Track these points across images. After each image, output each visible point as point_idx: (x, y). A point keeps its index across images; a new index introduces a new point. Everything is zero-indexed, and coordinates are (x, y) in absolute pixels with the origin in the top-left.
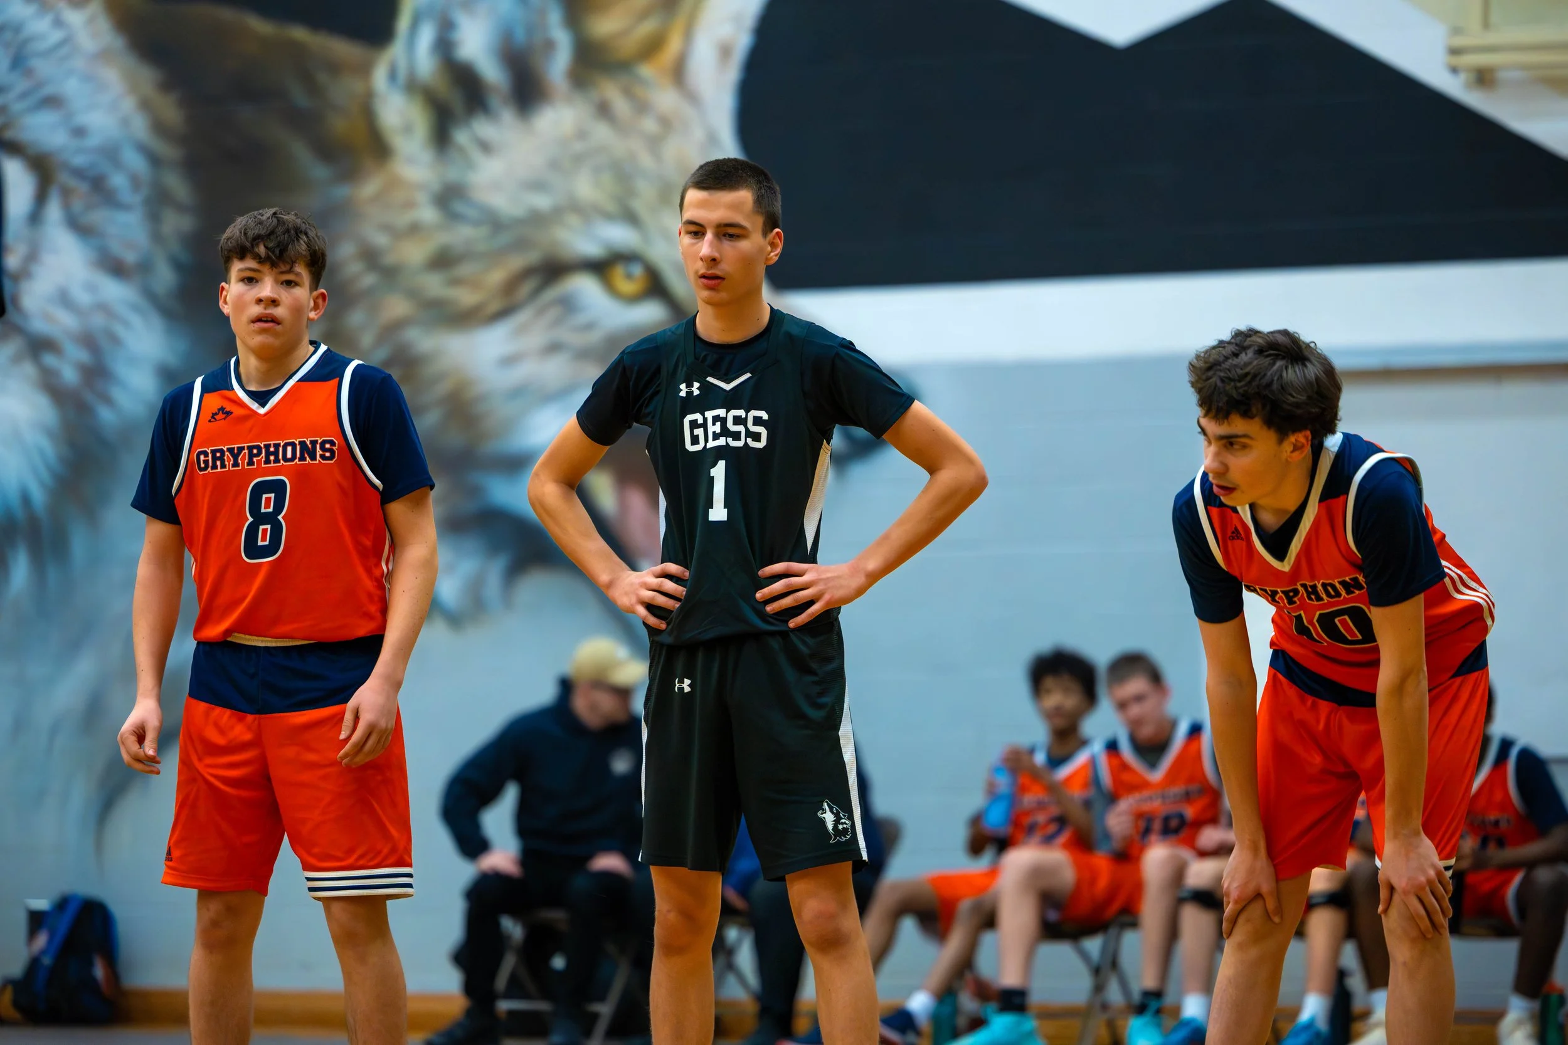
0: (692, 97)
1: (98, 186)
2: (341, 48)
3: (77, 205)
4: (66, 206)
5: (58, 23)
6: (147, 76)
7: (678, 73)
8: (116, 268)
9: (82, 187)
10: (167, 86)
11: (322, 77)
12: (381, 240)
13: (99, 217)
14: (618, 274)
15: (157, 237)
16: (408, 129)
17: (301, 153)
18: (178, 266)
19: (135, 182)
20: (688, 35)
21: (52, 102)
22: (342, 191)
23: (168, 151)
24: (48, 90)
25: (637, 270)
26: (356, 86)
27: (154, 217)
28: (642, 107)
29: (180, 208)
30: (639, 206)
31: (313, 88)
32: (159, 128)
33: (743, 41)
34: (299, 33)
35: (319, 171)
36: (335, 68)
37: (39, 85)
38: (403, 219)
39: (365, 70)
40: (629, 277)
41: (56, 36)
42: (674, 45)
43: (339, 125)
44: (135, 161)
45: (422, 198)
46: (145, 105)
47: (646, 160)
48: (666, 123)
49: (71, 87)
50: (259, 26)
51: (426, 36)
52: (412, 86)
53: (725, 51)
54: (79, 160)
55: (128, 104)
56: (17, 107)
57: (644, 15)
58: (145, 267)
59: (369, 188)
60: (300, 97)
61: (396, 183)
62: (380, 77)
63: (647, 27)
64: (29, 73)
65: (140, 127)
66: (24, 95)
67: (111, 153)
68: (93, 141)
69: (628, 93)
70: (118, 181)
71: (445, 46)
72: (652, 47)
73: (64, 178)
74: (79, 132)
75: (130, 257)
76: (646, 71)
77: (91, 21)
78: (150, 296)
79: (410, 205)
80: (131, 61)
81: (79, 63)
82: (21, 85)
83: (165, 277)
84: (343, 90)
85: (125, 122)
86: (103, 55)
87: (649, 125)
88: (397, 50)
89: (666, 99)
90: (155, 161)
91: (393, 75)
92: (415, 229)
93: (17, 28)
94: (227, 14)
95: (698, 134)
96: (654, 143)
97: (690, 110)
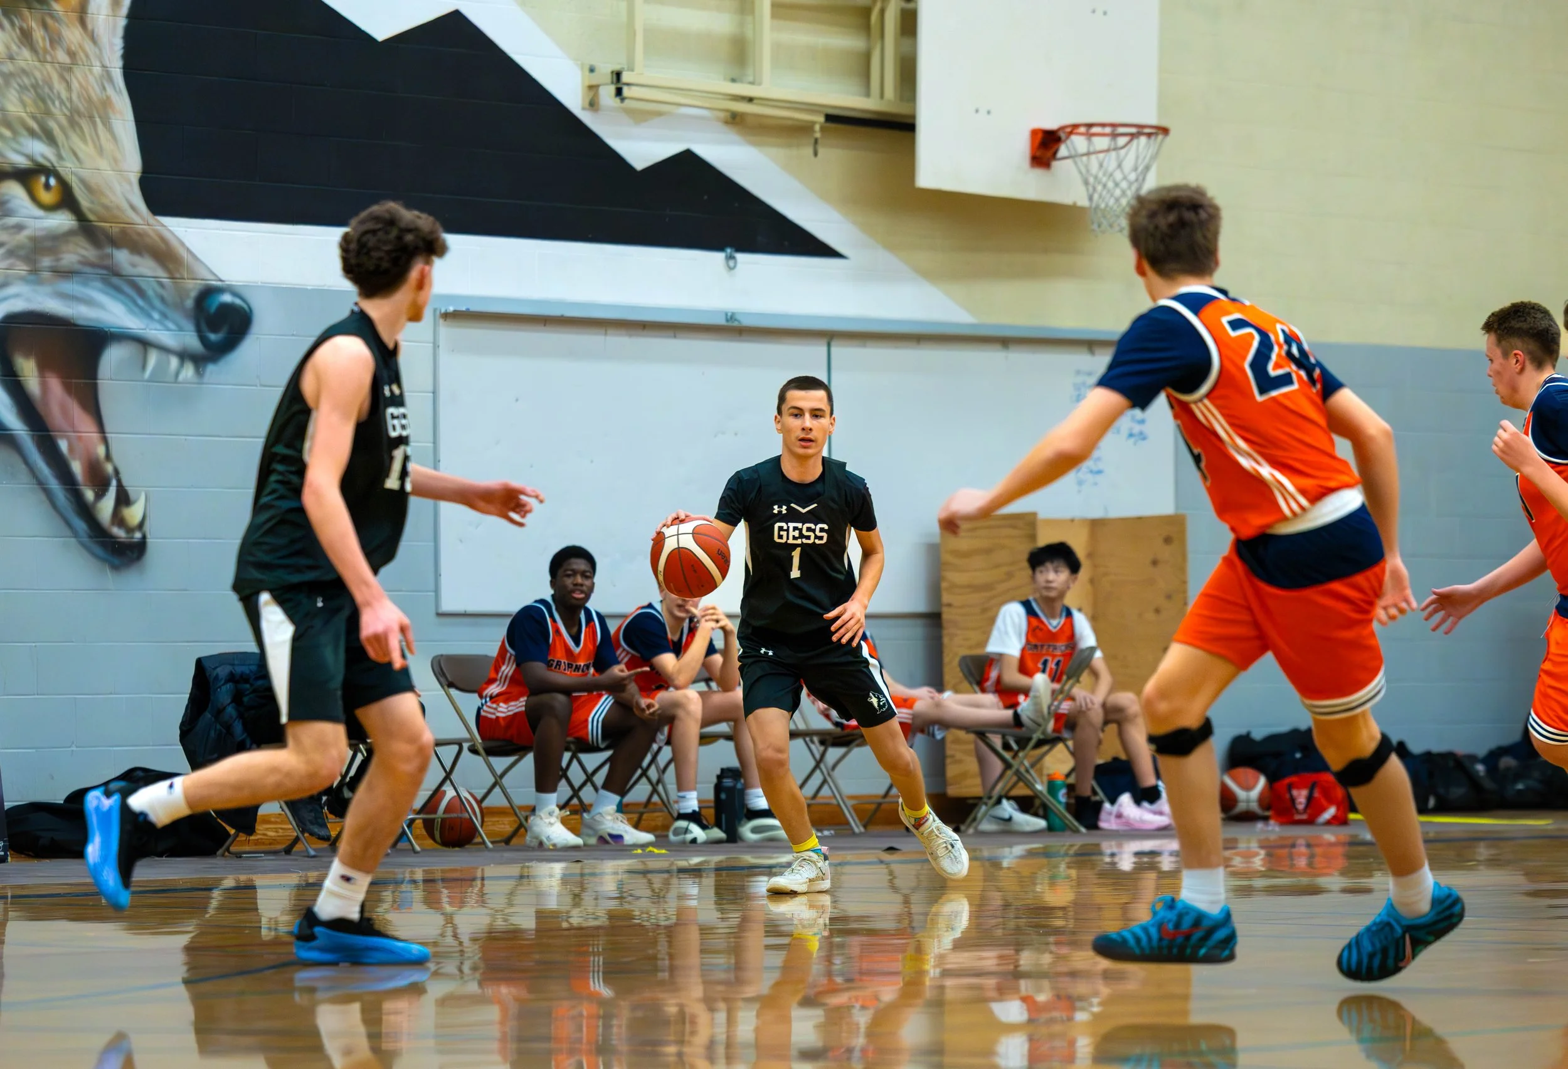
97: (88, 46)
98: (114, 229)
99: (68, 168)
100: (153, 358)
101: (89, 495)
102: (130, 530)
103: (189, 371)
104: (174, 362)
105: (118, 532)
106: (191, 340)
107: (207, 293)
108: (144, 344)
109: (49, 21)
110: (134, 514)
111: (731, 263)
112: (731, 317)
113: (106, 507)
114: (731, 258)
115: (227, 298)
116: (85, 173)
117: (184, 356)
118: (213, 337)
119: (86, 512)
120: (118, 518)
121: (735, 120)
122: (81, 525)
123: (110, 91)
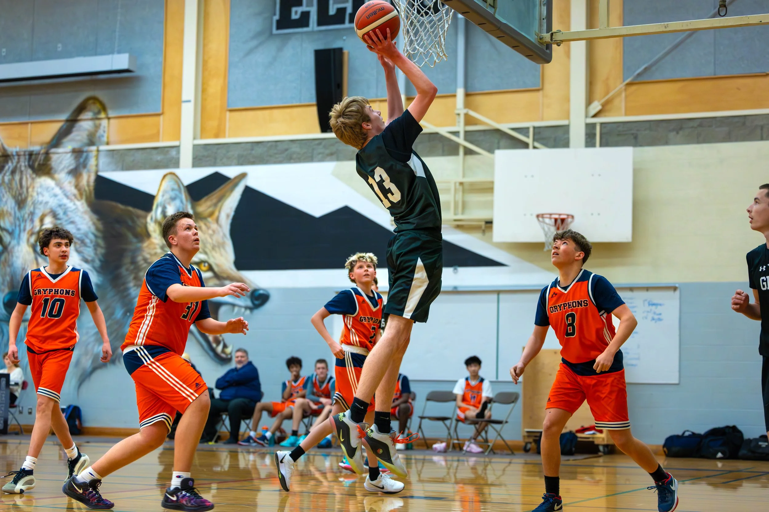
0: (220, 226)
1: (83, 242)
2: (140, 212)
3: (78, 246)
4: (75, 247)
5: (75, 204)
6: (95, 217)
7: (217, 220)
8: (86, 261)
9: (79, 242)
10: (99, 220)
11: (135, 219)
12: (148, 256)
13: (82, 249)
14: (203, 264)
15: (96, 254)
16: (155, 231)
17: (130, 236)
18: (100, 261)
19: (91, 242)
20: (220, 212)
21: (72, 222)
22: (139, 245)
23: (99, 234)
24: (72, 220)
25: (206, 265)
26: (143, 221)
27: (95, 249)
28: (208, 228)
29: (102, 247)
30: (207, 250)
31: (133, 221)
32: (97, 229)
33: (232, 214)
34: (130, 208)
35: (134, 240)
36: (138, 217)
37: (70, 218)
38: (153, 252)
39: (145, 217)
40: (205, 266)
41: (74, 207)
42: (216, 214)
43: (139, 230)
44: (91, 236)
45: (158, 247)
46: (94, 224)
47: (209, 240)
48: (214, 231)
49: (77, 219)
50: (121, 206)
51: (160, 210)
52: (156, 221)
53: (228, 216)
54: (78, 236)
55: (90, 223)
56: (64, 223)
57: (209, 207)
58: (93, 261)
59: (145, 244)
60: (130, 223)
61: (152, 243)
62: (149, 219)
63: (211, 210)
64: (67, 215)
65: (93, 229)
66: (66, 221)
67: (86, 235)
68: (82, 232)
69: (205, 224)
70: (87, 241)
71: (164, 213)
72: (211, 214)
73: (75, 240)
74: (79, 229)
75: (90, 259)
76: (210, 219)
77: (82, 204)
78: (94, 267)
79: (155, 248)
80: (91, 214)
81: (79, 214)
82: (65, 218)
83: (97, 263)
84: (140, 222)
85: (89, 228)
86: (85, 212)
87: (210, 232)
88: (153, 213)
89: (214, 226)
90: (96, 236)
91: (152, 219)
92: (156, 254)
93: (65, 205)
94: (114, 204)
95: (221, 234)
96: (211, 236)
97: (219, 229)
98: (225, 275)
99: (212, 261)
100: (236, 309)
101: (214, 345)
102: (227, 355)
103: (248, 312)
104: (243, 310)
105: (223, 355)
106: (249, 303)
107: (255, 291)
108: (233, 305)
109: (208, 224)
110: (228, 350)
111: (455, 271)
112: (455, 288)
113: (219, 349)
114: (455, 269)
115: (261, 292)
116: (218, 262)
117: (246, 308)
118: (257, 302)
119: (213, 350)
120: (223, 351)
121: (459, 227)
122: (211, 354)
123: (225, 240)
